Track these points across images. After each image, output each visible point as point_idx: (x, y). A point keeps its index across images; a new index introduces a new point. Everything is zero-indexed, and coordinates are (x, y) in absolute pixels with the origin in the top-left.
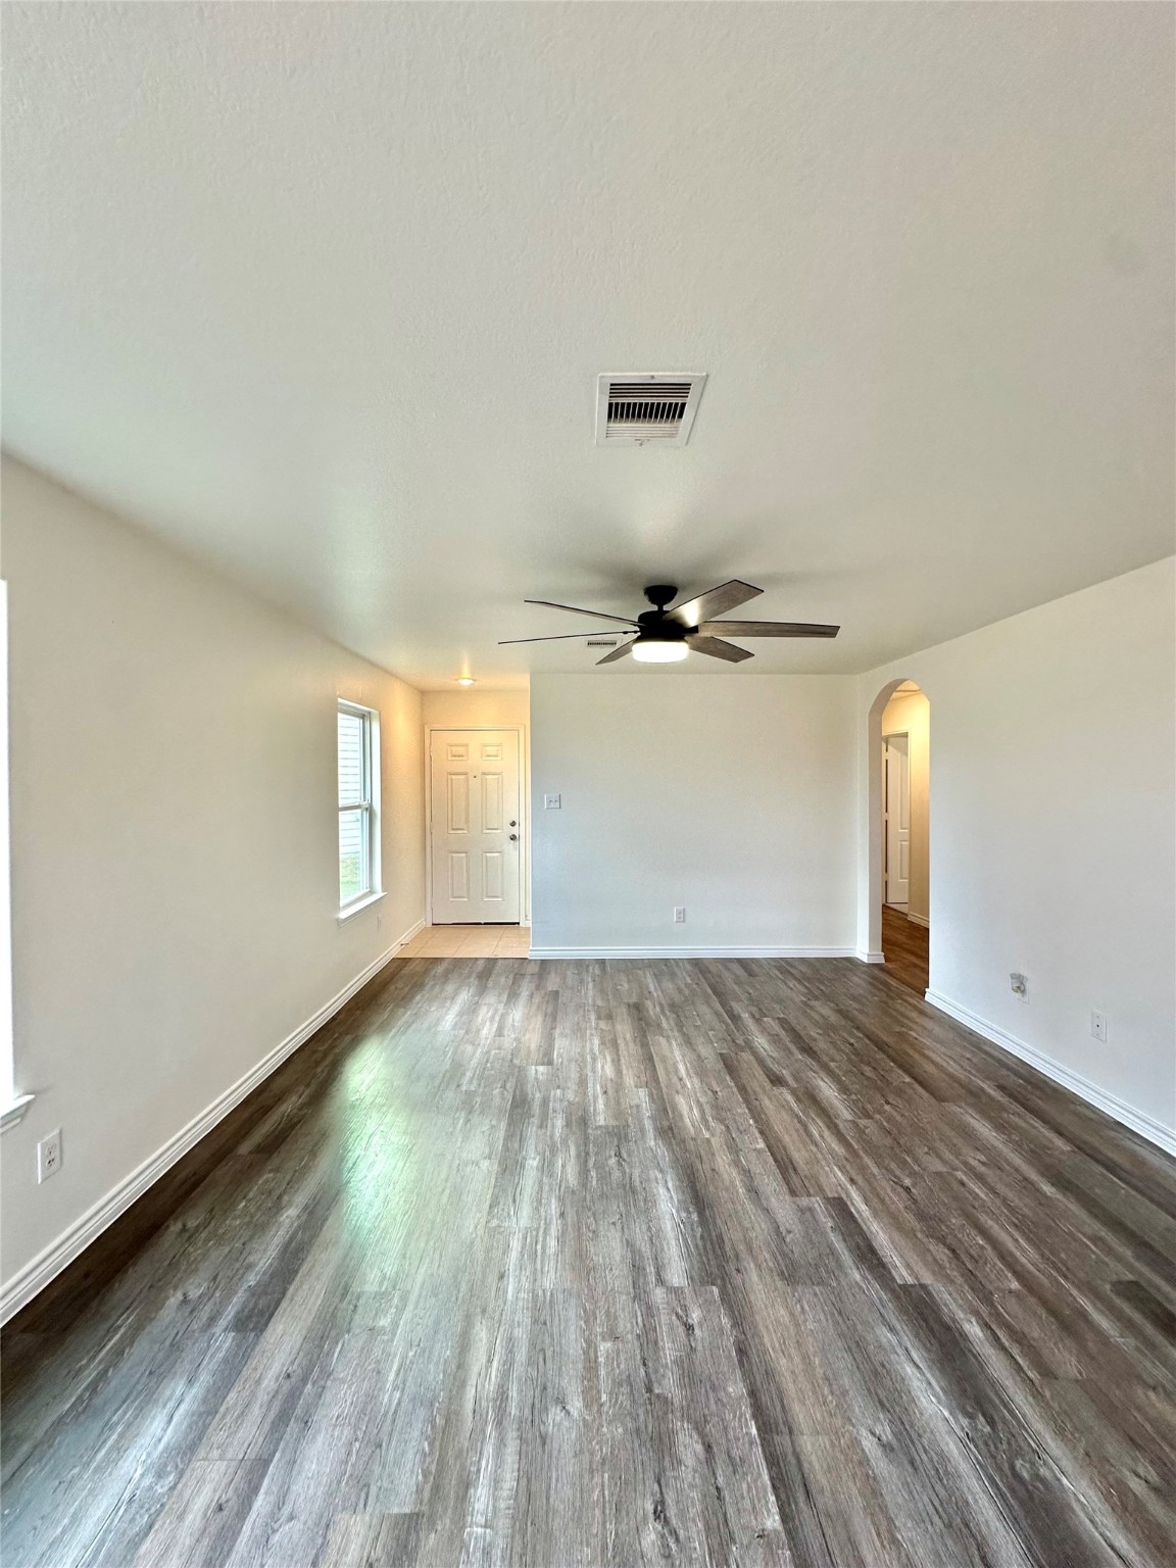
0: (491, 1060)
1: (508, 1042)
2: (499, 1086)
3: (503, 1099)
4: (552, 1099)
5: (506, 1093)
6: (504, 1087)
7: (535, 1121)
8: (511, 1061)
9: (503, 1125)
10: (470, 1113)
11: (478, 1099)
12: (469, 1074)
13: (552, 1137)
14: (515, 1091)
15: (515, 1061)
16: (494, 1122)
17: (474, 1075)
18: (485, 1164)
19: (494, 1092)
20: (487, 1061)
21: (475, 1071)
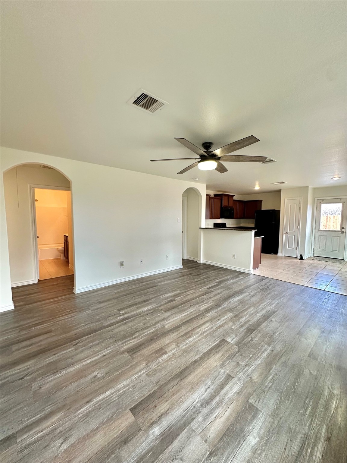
0: (248, 358)
1: (229, 368)
2: (254, 341)
3: (256, 335)
4: (238, 326)
5: (253, 337)
6: (252, 340)
7: (250, 323)
8: (239, 351)
9: (262, 326)
10: (272, 336)
11: (266, 340)
12: (264, 355)
13: (249, 317)
14: (249, 335)
15: (237, 350)
16: (264, 329)
17: (262, 353)
18: (273, 320)
19: (257, 339)
20: (251, 358)
21: (260, 355)
